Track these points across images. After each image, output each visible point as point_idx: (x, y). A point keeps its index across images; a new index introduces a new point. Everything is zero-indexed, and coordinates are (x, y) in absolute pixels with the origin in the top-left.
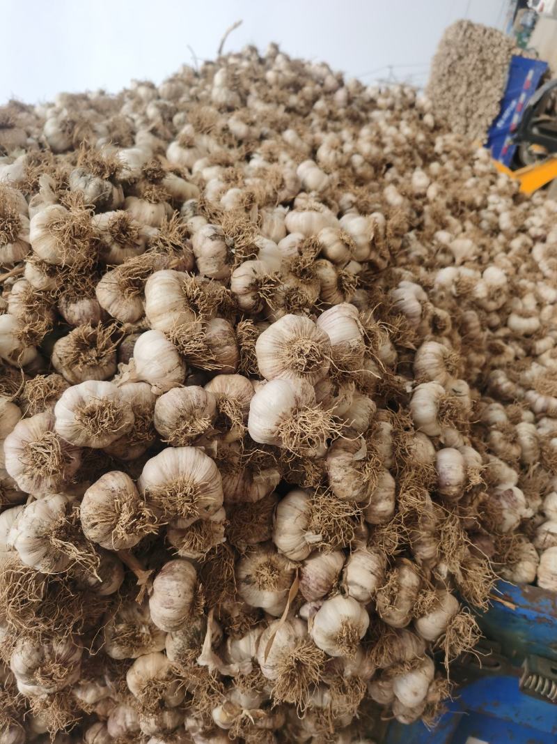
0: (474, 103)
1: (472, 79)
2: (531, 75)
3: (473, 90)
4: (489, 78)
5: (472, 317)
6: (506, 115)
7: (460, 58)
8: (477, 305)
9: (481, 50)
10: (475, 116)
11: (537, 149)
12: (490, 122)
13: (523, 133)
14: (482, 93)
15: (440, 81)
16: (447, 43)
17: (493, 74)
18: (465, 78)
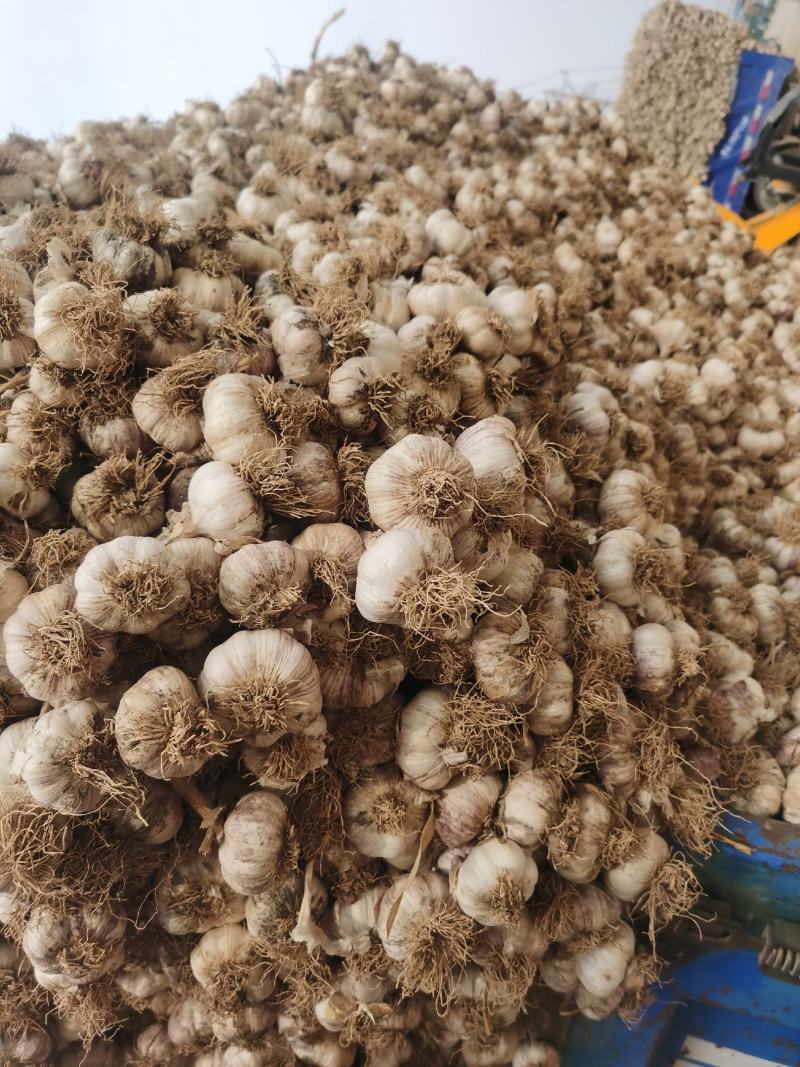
0: (687, 122)
1: (684, 86)
2: (769, 78)
3: (686, 102)
4: (708, 85)
5: (685, 433)
6: (734, 138)
7: (666, 56)
8: (692, 415)
9: (696, 44)
10: (689, 140)
11: (780, 187)
12: (711, 149)
13: (758, 164)
14: (699, 107)
15: (637, 91)
16: (647, 35)
17: (714, 78)
18: (674, 85)
